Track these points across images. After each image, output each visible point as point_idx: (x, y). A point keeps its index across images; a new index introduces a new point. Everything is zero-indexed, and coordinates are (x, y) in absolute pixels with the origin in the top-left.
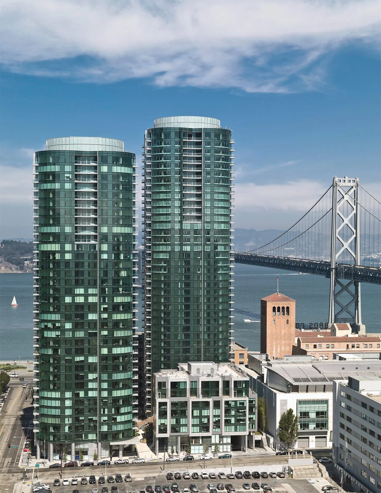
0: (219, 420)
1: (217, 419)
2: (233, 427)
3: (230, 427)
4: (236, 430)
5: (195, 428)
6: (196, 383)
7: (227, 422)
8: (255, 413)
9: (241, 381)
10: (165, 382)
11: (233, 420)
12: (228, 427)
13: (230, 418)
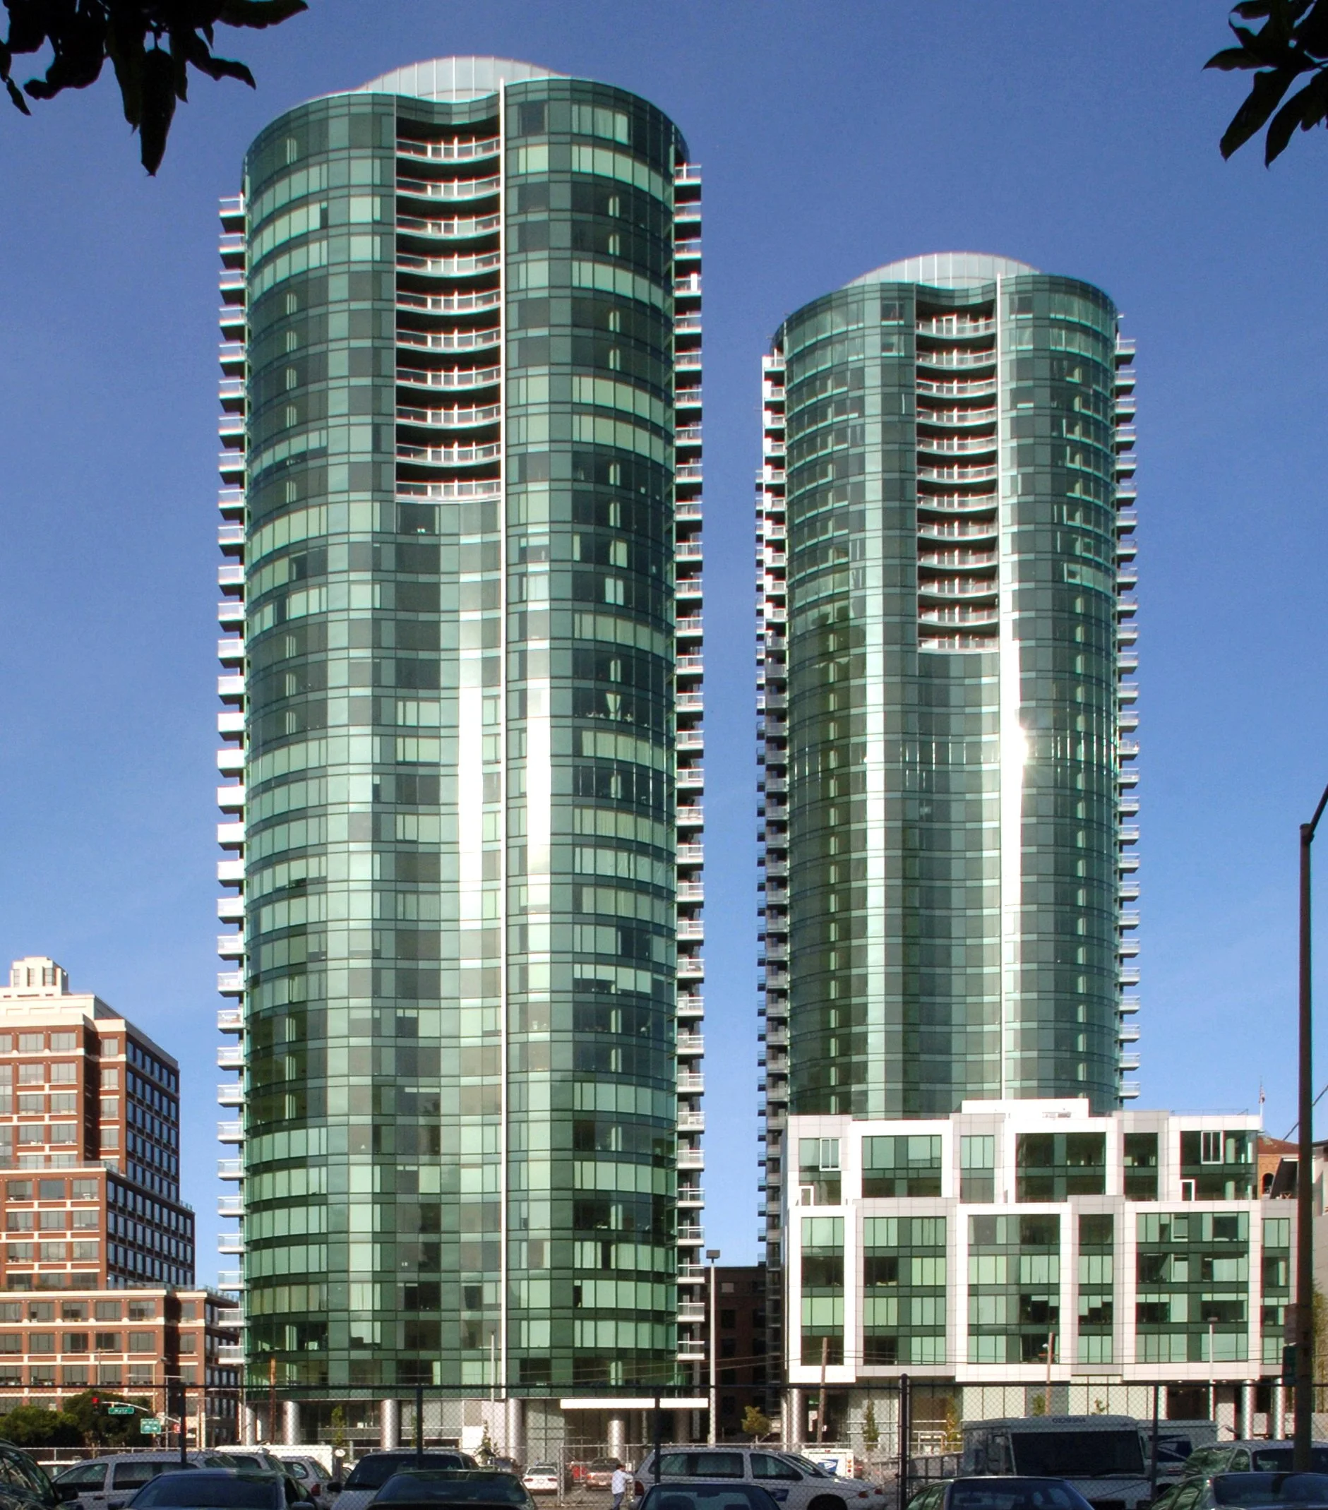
0: (1108, 1306)
1: (1096, 1302)
2: (1180, 1341)
3: (1164, 1338)
4: (1195, 1355)
5: (987, 1341)
6: (988, 1141)
7: (1151, 1317)
8: (1287, 1286)
9: (1217, 1135)
10: (835, 1140)
11: (1179, 1309)
12: (1153, 1339)
13: (1164, 1298)
